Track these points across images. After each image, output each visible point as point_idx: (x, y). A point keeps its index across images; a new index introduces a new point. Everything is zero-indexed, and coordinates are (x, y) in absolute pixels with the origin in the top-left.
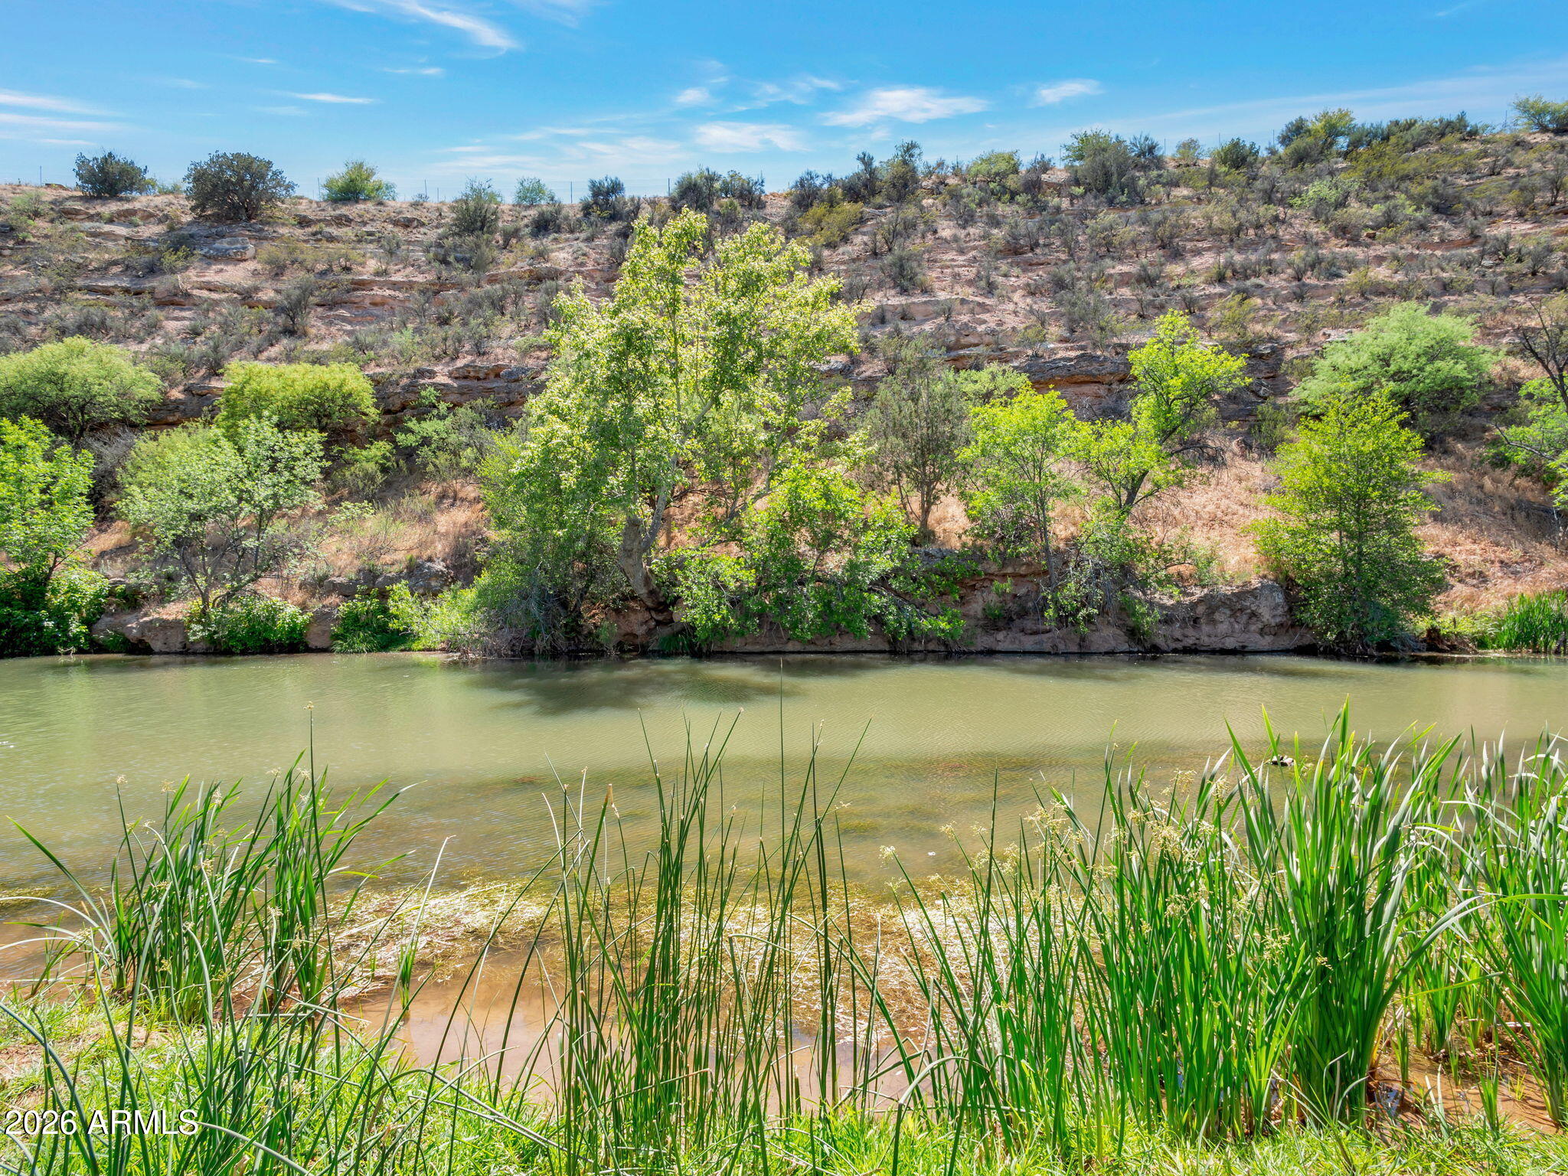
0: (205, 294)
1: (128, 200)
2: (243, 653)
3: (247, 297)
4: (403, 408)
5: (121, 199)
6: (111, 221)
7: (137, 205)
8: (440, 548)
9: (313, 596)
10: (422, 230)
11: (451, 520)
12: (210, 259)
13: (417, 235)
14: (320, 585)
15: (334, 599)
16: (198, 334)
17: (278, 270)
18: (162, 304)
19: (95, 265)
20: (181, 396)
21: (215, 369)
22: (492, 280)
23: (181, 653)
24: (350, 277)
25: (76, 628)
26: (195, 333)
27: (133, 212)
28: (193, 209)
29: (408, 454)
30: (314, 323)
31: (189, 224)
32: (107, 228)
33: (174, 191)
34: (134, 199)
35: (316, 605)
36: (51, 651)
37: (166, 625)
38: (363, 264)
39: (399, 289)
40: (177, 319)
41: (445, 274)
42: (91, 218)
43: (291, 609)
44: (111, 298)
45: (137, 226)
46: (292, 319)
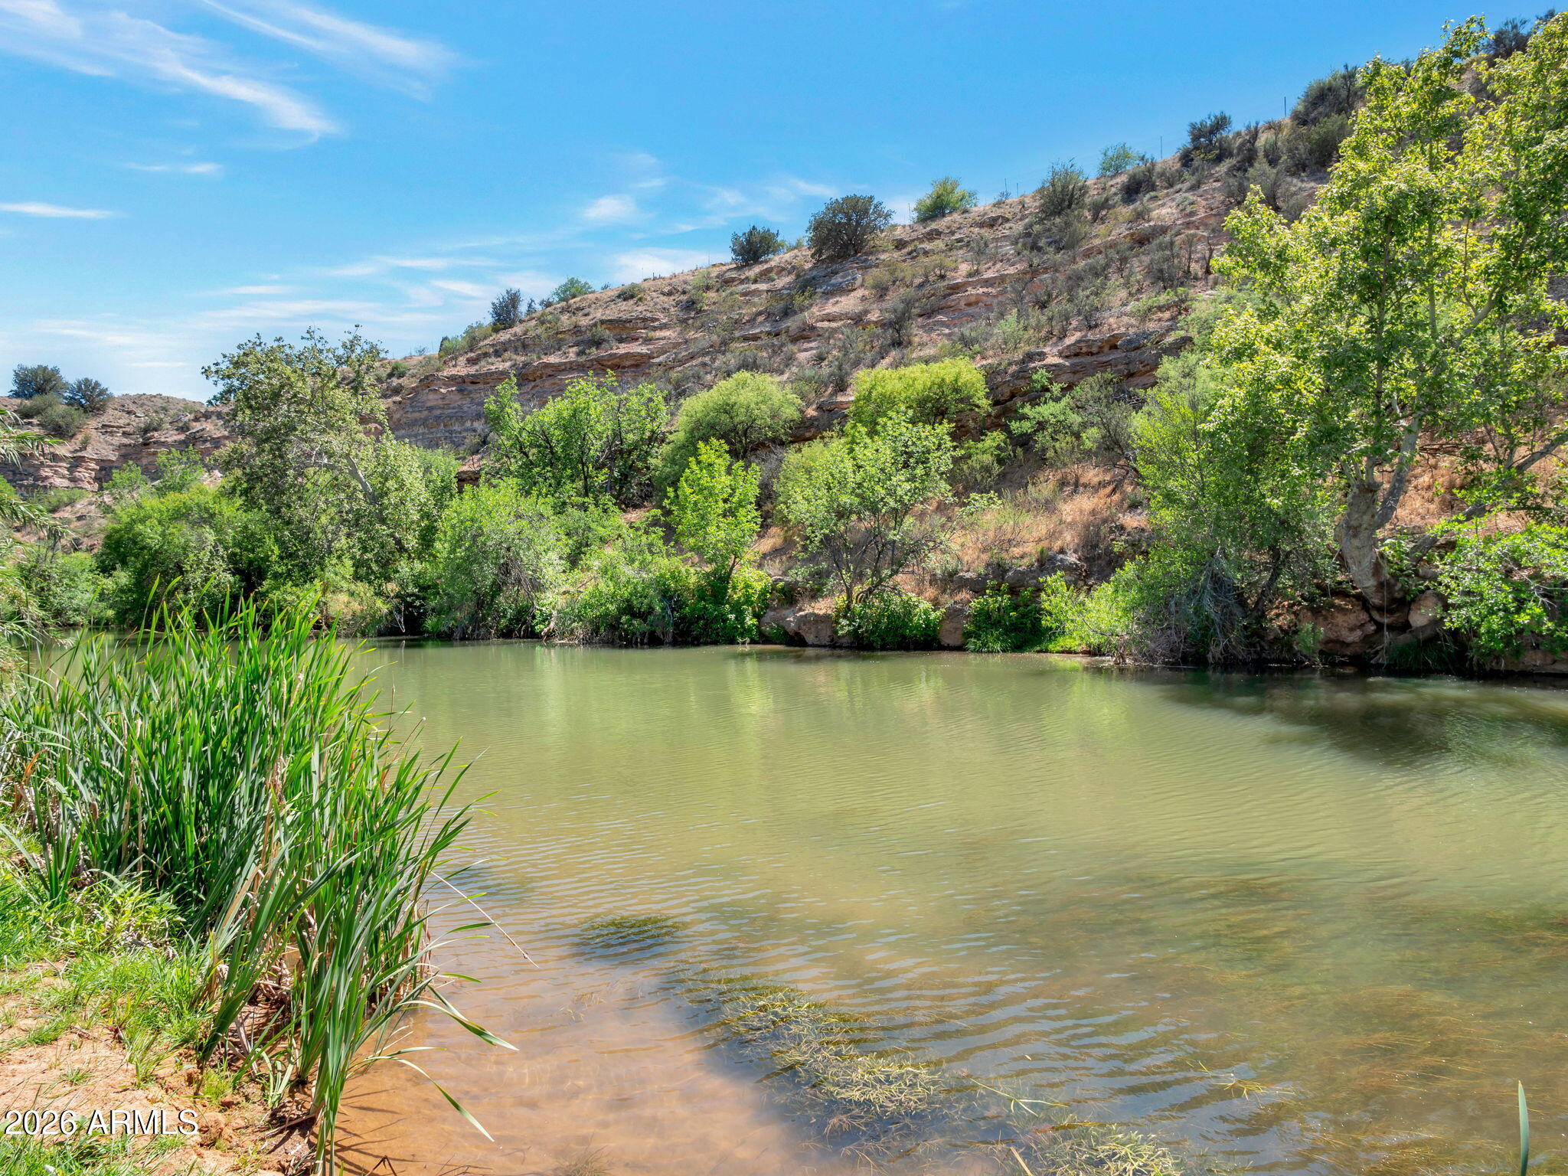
0: (826, 324)
1: (766, 262)
2: (883, 648)
3: (858, 320)
4: (1013, 396)
5: (761, 262)
6: (755, 281)
7: (773, 264)
8: (1069, 538)
9: (944, 591)
10: (1007, 225)
11: (1078, 508)
12: (828, 295)
13: (1004, 230)
14: (950, 580)
15: (964, 595)
16: (823, 359)
17: (881, 291)
18: (794, 340)
19: (747, 318)
20: (815, 414)
21: (841, 387)
22: (1087, 254)
23: (830, 646)
24: (946, 283)
25: (750, 621)
26: (821, 358)
27: (770, 270)
28: (813, 256)
29: (1024, 441)
30: (916, 332)
31: (811, 269)
32: (753, 287)
33: (798, 246)
34: (770, 260)
35: (947, 601)
36: (732, 641)
37: (819, 619)
38: (956, 269)
39: (992, 286)
40: (806, 350)
41: (1036, 261)
42: (742, 282)
43: (926, 605)
44: (759, 343)
45: (773, 280)
46: (898, 331)
